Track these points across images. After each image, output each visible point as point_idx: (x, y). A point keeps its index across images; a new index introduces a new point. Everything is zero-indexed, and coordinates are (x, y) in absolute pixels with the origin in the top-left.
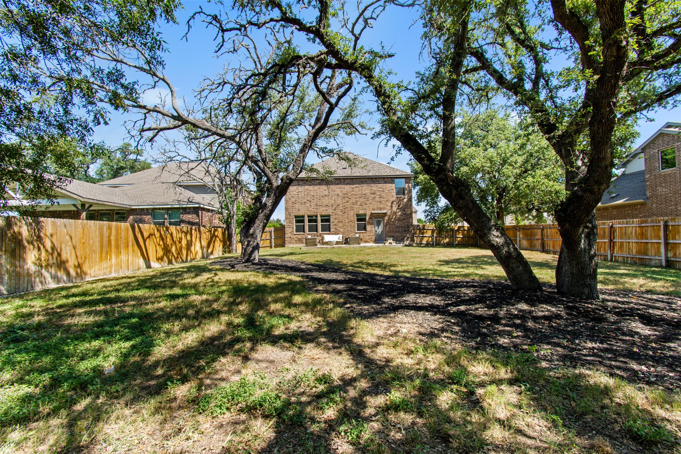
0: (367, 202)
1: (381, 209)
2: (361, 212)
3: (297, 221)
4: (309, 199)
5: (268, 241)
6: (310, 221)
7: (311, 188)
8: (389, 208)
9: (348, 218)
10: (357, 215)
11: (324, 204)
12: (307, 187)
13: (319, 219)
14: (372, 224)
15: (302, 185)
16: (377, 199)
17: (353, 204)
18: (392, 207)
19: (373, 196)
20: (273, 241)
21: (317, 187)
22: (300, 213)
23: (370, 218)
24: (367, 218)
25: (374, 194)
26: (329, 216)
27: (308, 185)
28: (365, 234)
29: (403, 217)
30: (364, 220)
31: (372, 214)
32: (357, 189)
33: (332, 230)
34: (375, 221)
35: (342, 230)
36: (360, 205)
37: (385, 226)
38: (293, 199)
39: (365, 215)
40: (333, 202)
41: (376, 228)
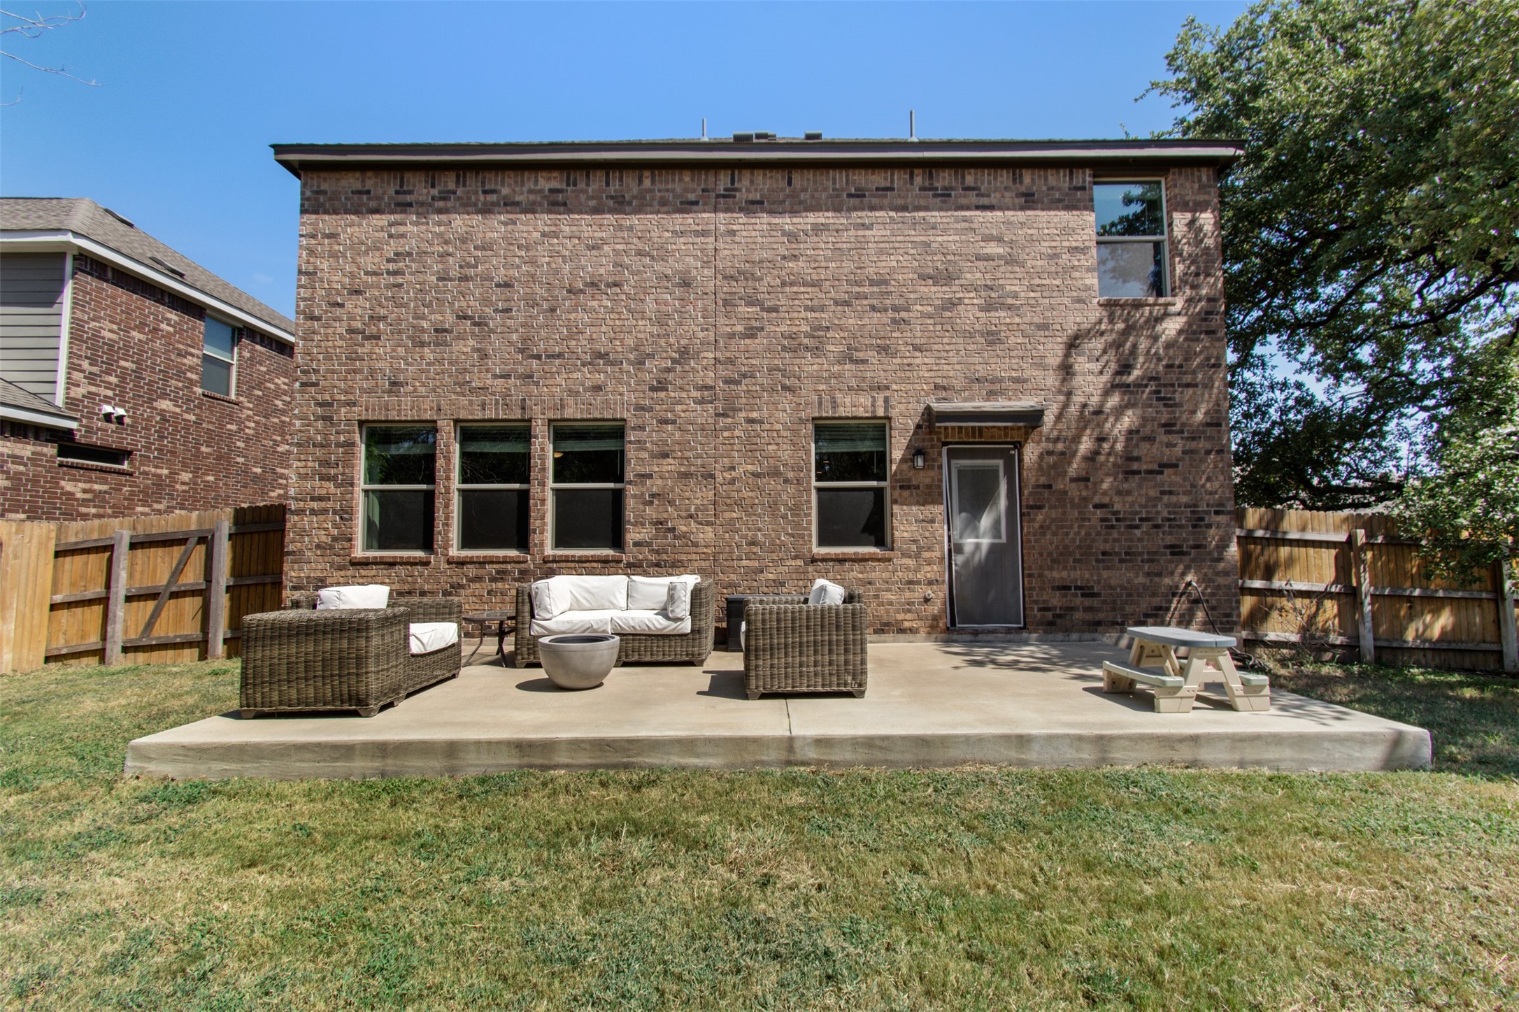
0: (898, 339)
1: (994, 387)
2: (854, 406)
3: (385, 470)
4: (473, 305)
5: (191, 605)
6: (473, 467)
7: (494, 227)
8: (1052, 380)
9: (752, 449)
10: (825, 430)
11: (581, 346)
12: (460, 222)
13: (544, 452)
14: (929, 495)
15: (423, 209)
16: (970, 314)
17: (793, 345)
18: (1066, 370)
19: (938, 293)
20: (222, 603)
21: (531, 226)
22: (405, 409)
23: (916, 451)
24: (897, 453)
25: (944, 277)
26: (617, 431)
27: (467, 206)
28: (878, 573)
29: (1150, 453)
30: (873, 464)
31: (930, 418)
32: (824, 244)
33: (632, 535)
34: (947, 471)
35: (707, 534)
36: (848, 357)
37: (1020, 512)
38: (358, 308)
39: (879, 429)
40: (646, 328)
41: (959, 520)
